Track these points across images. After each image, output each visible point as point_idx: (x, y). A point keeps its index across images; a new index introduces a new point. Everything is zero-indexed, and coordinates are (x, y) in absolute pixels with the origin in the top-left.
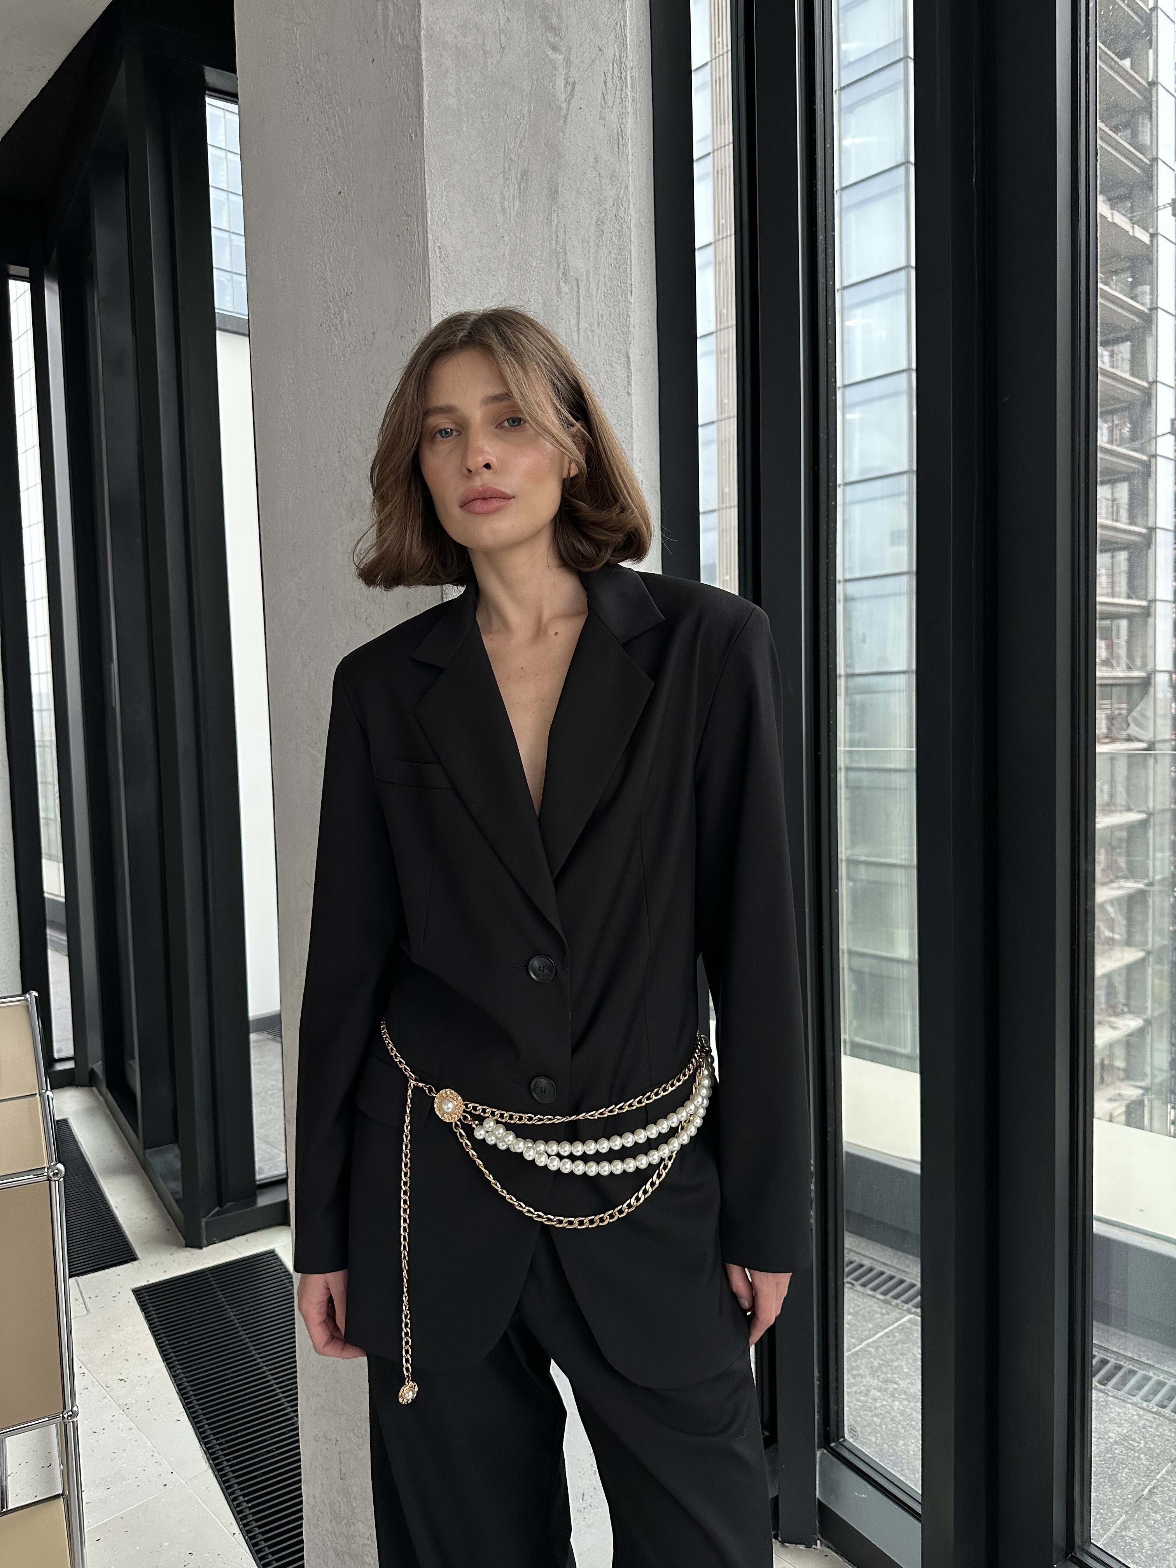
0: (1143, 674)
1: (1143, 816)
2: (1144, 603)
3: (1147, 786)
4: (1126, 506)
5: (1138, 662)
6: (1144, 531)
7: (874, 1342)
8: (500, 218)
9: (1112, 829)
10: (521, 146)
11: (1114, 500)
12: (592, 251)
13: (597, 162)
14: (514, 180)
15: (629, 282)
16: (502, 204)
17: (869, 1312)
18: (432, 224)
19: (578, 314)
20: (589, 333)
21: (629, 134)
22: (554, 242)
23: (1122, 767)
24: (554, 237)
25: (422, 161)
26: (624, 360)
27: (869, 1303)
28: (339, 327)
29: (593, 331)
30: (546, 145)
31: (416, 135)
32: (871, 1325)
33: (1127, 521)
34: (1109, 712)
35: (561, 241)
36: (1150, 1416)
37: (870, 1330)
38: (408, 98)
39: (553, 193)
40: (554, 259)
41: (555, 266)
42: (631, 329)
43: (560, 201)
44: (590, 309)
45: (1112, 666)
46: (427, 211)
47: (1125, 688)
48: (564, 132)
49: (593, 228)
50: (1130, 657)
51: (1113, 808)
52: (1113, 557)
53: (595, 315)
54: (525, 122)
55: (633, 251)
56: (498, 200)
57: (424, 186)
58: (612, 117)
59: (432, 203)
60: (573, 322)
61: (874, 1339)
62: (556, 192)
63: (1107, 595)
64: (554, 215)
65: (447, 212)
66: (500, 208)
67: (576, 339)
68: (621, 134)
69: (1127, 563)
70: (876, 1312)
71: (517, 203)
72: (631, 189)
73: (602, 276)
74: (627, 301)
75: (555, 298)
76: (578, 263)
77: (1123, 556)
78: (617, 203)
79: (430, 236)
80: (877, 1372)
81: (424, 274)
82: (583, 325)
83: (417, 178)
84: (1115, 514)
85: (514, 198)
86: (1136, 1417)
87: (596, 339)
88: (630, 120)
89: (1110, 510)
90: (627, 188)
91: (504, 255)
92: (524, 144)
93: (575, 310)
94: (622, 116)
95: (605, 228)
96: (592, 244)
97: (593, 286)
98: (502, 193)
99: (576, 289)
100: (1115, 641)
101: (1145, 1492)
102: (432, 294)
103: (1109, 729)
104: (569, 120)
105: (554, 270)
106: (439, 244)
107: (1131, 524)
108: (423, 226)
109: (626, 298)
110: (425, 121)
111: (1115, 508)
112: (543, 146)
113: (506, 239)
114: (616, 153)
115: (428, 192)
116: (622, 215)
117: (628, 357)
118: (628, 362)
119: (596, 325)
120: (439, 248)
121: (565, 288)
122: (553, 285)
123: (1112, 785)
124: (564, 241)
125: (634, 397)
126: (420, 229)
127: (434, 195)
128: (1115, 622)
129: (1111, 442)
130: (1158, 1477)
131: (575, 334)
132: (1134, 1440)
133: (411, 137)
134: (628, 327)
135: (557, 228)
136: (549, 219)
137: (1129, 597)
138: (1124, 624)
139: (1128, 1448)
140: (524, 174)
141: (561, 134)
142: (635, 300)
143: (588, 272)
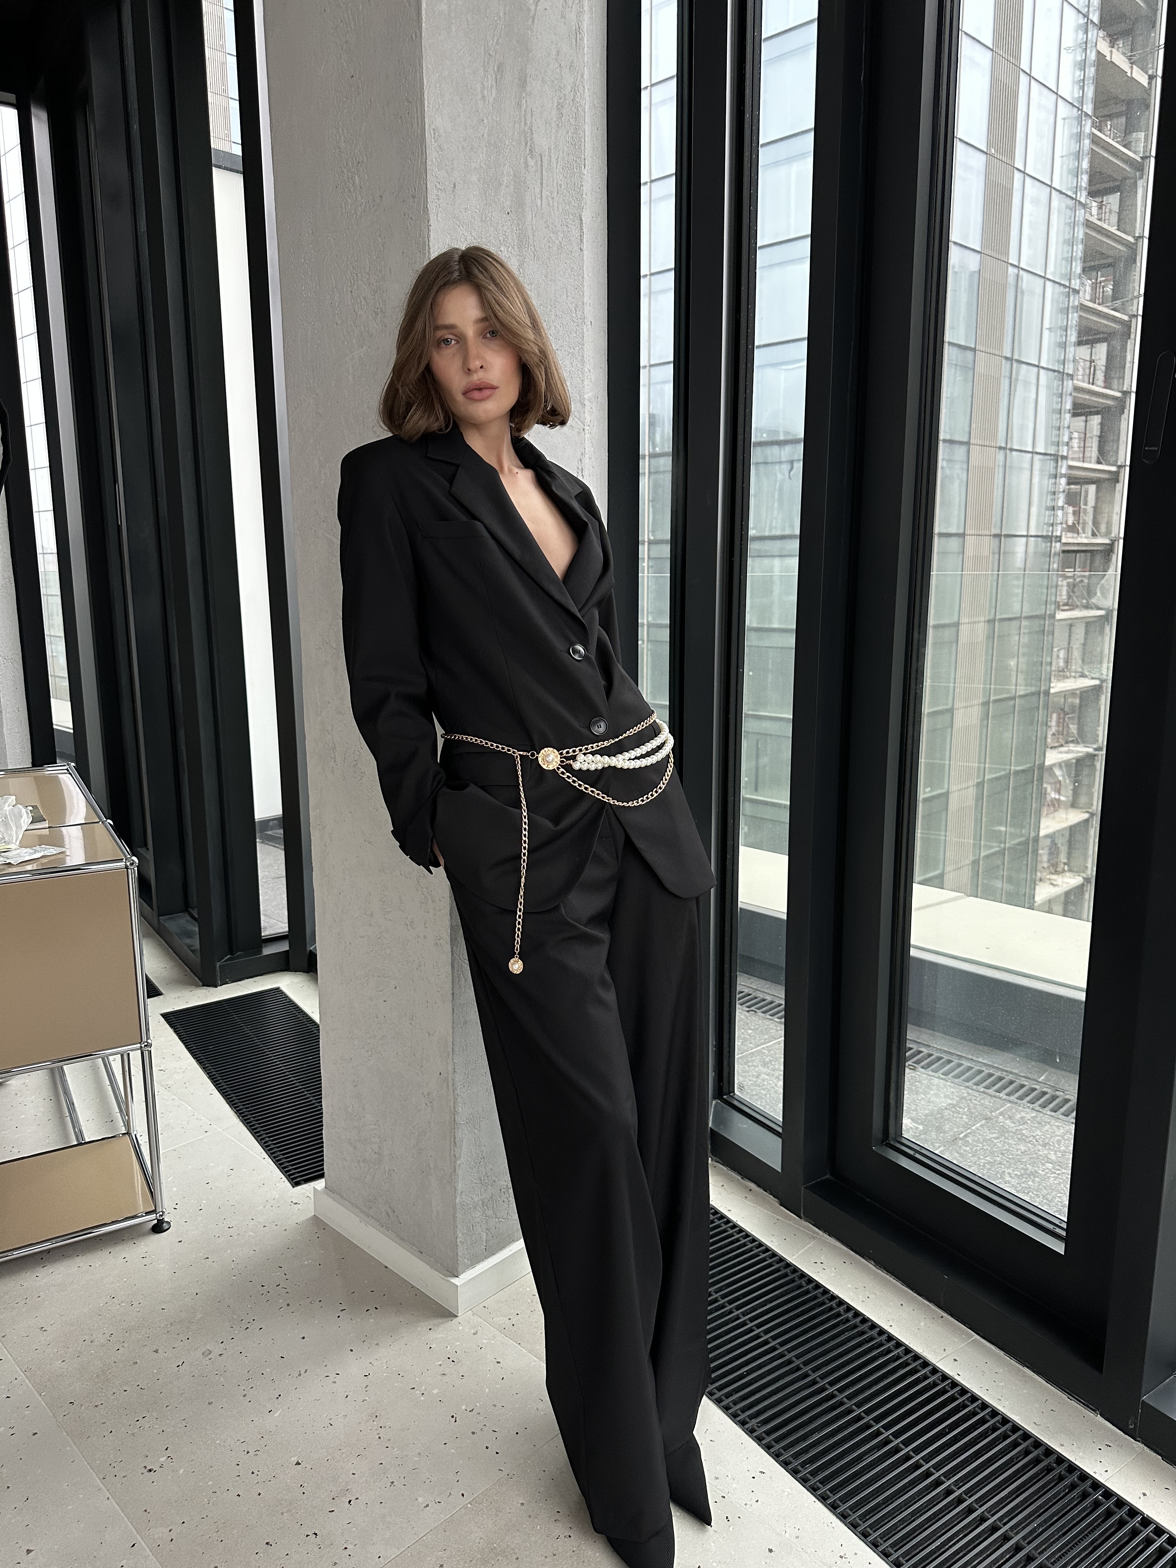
0: (1107, 541)
1: (1097, 682)
2: (1114, 469)
3: (1102, 652)
4: (1103, 368)
5: (1103, 528)
6: (1119, 395)
7: (767, 1047)
8: (480, 103)
9: (1066, 694)
10: (497, 43)
11: (1092, 361)
12: (554, 131)
13: (558, 54)
14: (492, 72)
15: (583, 157)
16: (482, 92)
17: (766, 1029)
18: (428, 110)
19: (542, 184)
20: (550, 199)
21: (585, 30)
22: (523, 124)
23: (1079, 632)
24: (523, 120)
25: (421, 58)
26: (578, 221)
27: (767, 1023)
28: (352, 190)
29: (553, 198)
30: (517, 42)
31: (416, 36)
32: (766, 1037)
33: (1102, 384)
34: (1071, 580)
35: (528, 123)
36: (976, 1094)
37: (766, 1039)
38: (409, 4)
39: (523, 83)
40: (523, 139)
41: (524, 143)
42: (584, 196)
43: (528, 89)
44: (551, 180)
45: (1078, 533)
46: (424, 99)
47: (1089, 554)
48: (532, 30)
49: (554, 112)
50: (1096, 523)
51: (1068, 674)
52: (1086, 421)
53: (555, 185)
54: (501, 23)
55: (587, 130)
56: (479, 90)
57: (422, 79)
58: (572, 16)
59: (428, 93)
60: (538, 190)
61: (768, 1045)
62: (525, 81)
63: (1078, 460)
64: (524, 101)
65: (439, 100)
66: (480, 96)
67: (539, 204)
68: (579, 30)
69: (1099, 427)
70: (772, 1029)
71: (494, 92)
72: (586, 77)
73: (561, 152)
74: (581, 172)
75: (523, 171)
76: (542, 142)
77: (1096, 420)
78: (574, 89)
79: (427, 120)
80: (767, 1064)
81: (422, 151)
82: (545, 193)
83: (416, 71)
84: (1091, 377)
85: (491, 88)
86: (965, 1095)
87: (556, 204)
88: (586, 17)
89: (1087, 371)
90: (582, 76)
91: (483, 136)
92: (500, 41)
93: (539, 181)
94: (579, 14)
95: (564, 111)
96: (553, 125)
97: (553, 160)
98: (482, 83)
99: (540, 163)
100: (1082, 507)
101: (961, 1136)
102: (428, 168)
103: (1069, 597)
104: (536, 20)
105: (522, 147)
106: (433, 127)
107: (1105, 387)
108: (421, 112)
109: (581, 170)
110: (423, 24)
111: (1092, 369)
112: (515, 43)
113: (485, 121)
114: (574, 46)
115: (425, 83)
116: (578, 100)
117: (581, 220)
118: (581, 223)
119: (556, 193)
120: (434, 130)
121: (531, 162)
122: (522, 160)
123: (1068, 651)
124: (531, 123)
125: (585, 252)
126: (419, 114)
127: (430, 86)
128: (1084, 487)
129: (1093, 300)
130: (973, 1128)
131: (539, 201)
132: (960, 1108)
133: (412, 37)
134: (582, 195)
135: (525, 112)
136: (519, 105)
137: (1099, 462)
138: (1092, 488)
139: (953, 1112)
140: (500, 67)
141: (530, 32)
142: (588, 171)
143: (549, 149)
